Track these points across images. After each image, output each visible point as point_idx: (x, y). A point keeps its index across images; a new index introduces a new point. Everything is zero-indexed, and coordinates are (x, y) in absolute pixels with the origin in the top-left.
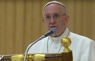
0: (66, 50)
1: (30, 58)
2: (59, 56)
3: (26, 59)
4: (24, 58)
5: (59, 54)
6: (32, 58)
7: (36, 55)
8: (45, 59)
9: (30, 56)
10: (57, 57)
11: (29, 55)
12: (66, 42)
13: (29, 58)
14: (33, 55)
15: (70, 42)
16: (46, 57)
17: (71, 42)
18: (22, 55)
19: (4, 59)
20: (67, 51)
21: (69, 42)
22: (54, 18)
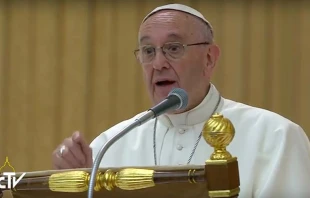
0: (219, 156)
1: (107, 182)
2: (198, 174)
3: (94, 185)
4: (88, 182)
5: (197, 170)
6: (112, 182)
7: (126, 172)
8: (153, 185)
9: (107, 176)
10: (191, 178)
11: (103, 172)
12: (218, 131)
13: (104, 180)
14: (115, 171)
15: (231, 130)
16: (155, 179)
17: (233, 132)
18: (82, 172)
19: (26, 184)
20: (220, 159)
21: (228, 130)
22: (164, 53)
